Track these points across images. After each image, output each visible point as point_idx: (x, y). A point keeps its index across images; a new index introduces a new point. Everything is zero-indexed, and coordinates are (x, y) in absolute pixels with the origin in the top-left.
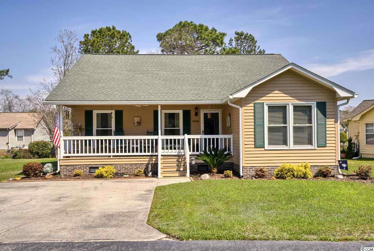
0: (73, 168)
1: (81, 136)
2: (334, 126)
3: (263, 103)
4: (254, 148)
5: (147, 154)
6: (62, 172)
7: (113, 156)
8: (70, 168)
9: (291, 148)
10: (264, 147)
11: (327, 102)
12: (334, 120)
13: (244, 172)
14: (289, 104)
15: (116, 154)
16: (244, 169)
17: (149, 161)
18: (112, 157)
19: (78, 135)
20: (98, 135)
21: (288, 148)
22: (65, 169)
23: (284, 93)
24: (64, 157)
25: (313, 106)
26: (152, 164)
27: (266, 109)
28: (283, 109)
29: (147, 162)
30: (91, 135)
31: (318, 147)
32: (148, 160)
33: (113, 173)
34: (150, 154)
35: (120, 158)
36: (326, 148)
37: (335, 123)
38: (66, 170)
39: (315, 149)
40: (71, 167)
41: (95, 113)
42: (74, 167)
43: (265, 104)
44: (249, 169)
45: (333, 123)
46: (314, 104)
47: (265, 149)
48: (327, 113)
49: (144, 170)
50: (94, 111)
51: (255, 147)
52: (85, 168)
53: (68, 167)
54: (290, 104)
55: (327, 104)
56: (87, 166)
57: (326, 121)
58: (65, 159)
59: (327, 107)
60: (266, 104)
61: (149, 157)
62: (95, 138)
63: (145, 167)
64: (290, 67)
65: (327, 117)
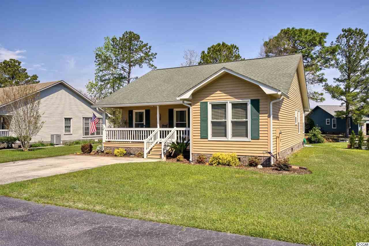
0: (110, 149)
1: (126, 128)
2: (266, 121)
3: (207, 102)
4: (200, 139)
6: (104, 151)
7: (131, 142)
9: (229, 140)
10: (207, 138)
11: (260, 99)
12: (267, 115)
13: (193, 158)
14: (227, 102)
15: (133, 140)
16: (193, 155)
19: (124, 127)
20: (136, 127)
21: (227, 140)
23: (224, 93)
24: (106, 141)
25: (248, 103)
27: (210, 107)
28: (223, 106)
30: (132, 127)
31: (252, 139)
33: (123, 153)
35: (134, 143)
36: (259, 141)
37: (268, 117)
39: (250, 142)
41: (135, 111)
43: (208, 103)
44: (197, 155)
45: (267, 118)
46: (249, 101)
47: (209, 140)
48: (260, 109)
50: (133, 110)
53: (107, 148)
54: (229, 103)
55: (260, 101)
57: (258, 117)
58: (107, 142)
59: (260, 104)
60: (210, 103)
62: (134, 129)
64: (223, 71)
65: (260, 113)
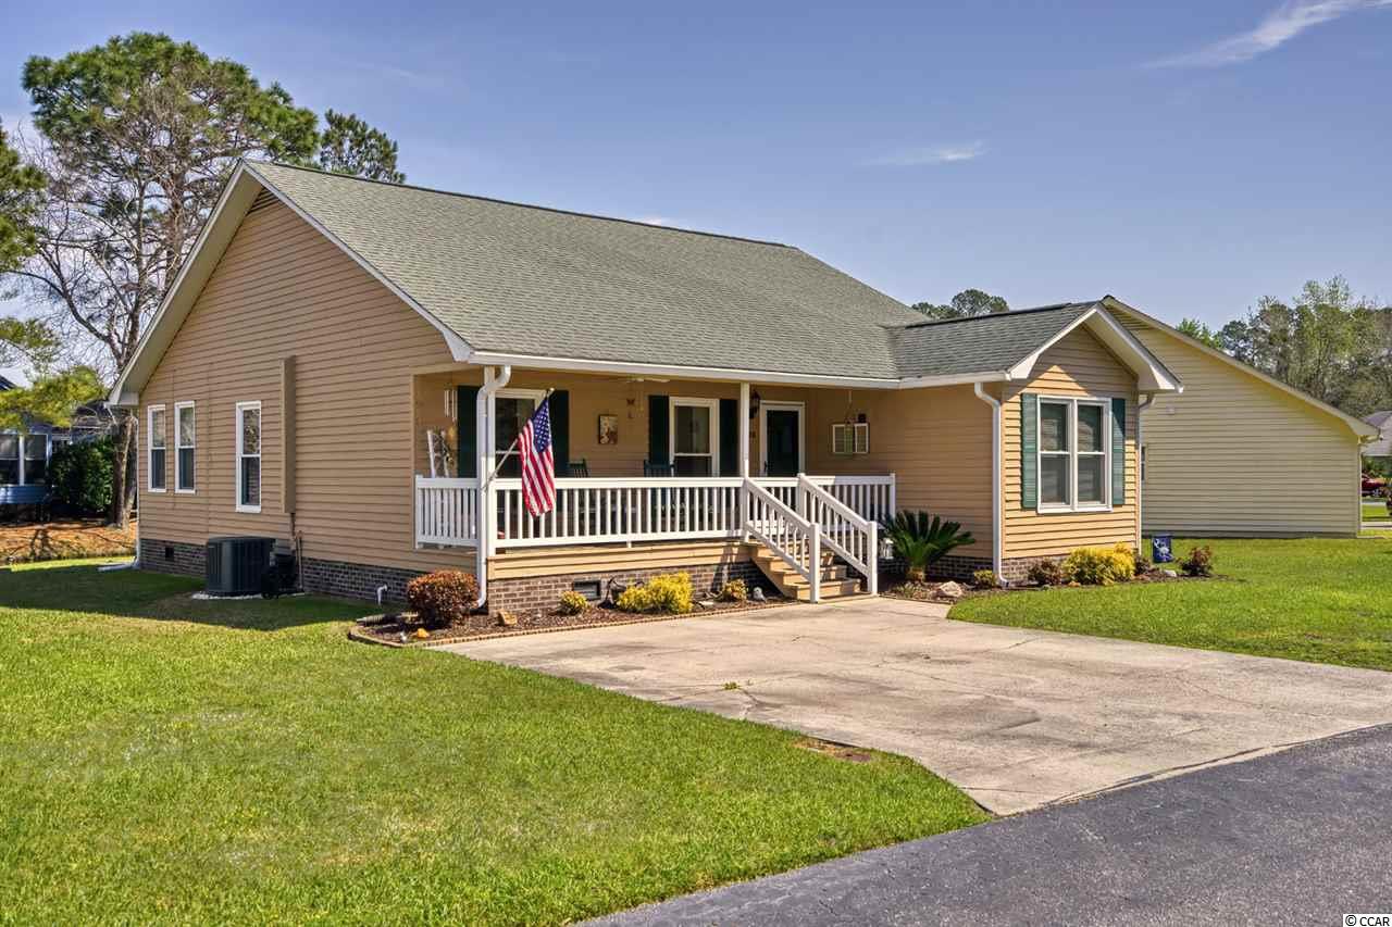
0: (527, 588)
2: (1133, 456)
4: (1021, 510)
5: (715, 533)
6: (493, 603)
7: (634, 543)
8: (519, 589)
9: (1077, 510)
10: (1036, 509)
11: (1126, 398)
12: (1134, 442)
14: (1072, 400)
15: (640, 536)
17: (724, 556)
18: (630, 547)
21: (1071, 510)
22: (503, 593)
23: (1069, 375)
24: (497, 551)
25: (1106, 407)
26: (731, 563)
28: (1063, 412)
29: (718, 560)
31: (1114, 506)
32: (721, 551)
34: (723, 533)
35: (649, 548)
36: (1124, 509)
38: (506, 595)
39: (1110, 512)
40: (520, 584)
42: (528, 583)
45: (1134, 449)
46: (1108, 402)
47: (1040, 511)
48: (1127, 425)
49: (713, 585)
51: (1023, 509)
52: (560, 586)
53: (510, 587)
54: (1074, 401)
55: (1126, 403)
56: (566, 581)
57: (1124, 445)
58: (501, 556)
59: (1126, 410)
61: (724, 544)
63: (714, 573)
65: (1126, 434)
